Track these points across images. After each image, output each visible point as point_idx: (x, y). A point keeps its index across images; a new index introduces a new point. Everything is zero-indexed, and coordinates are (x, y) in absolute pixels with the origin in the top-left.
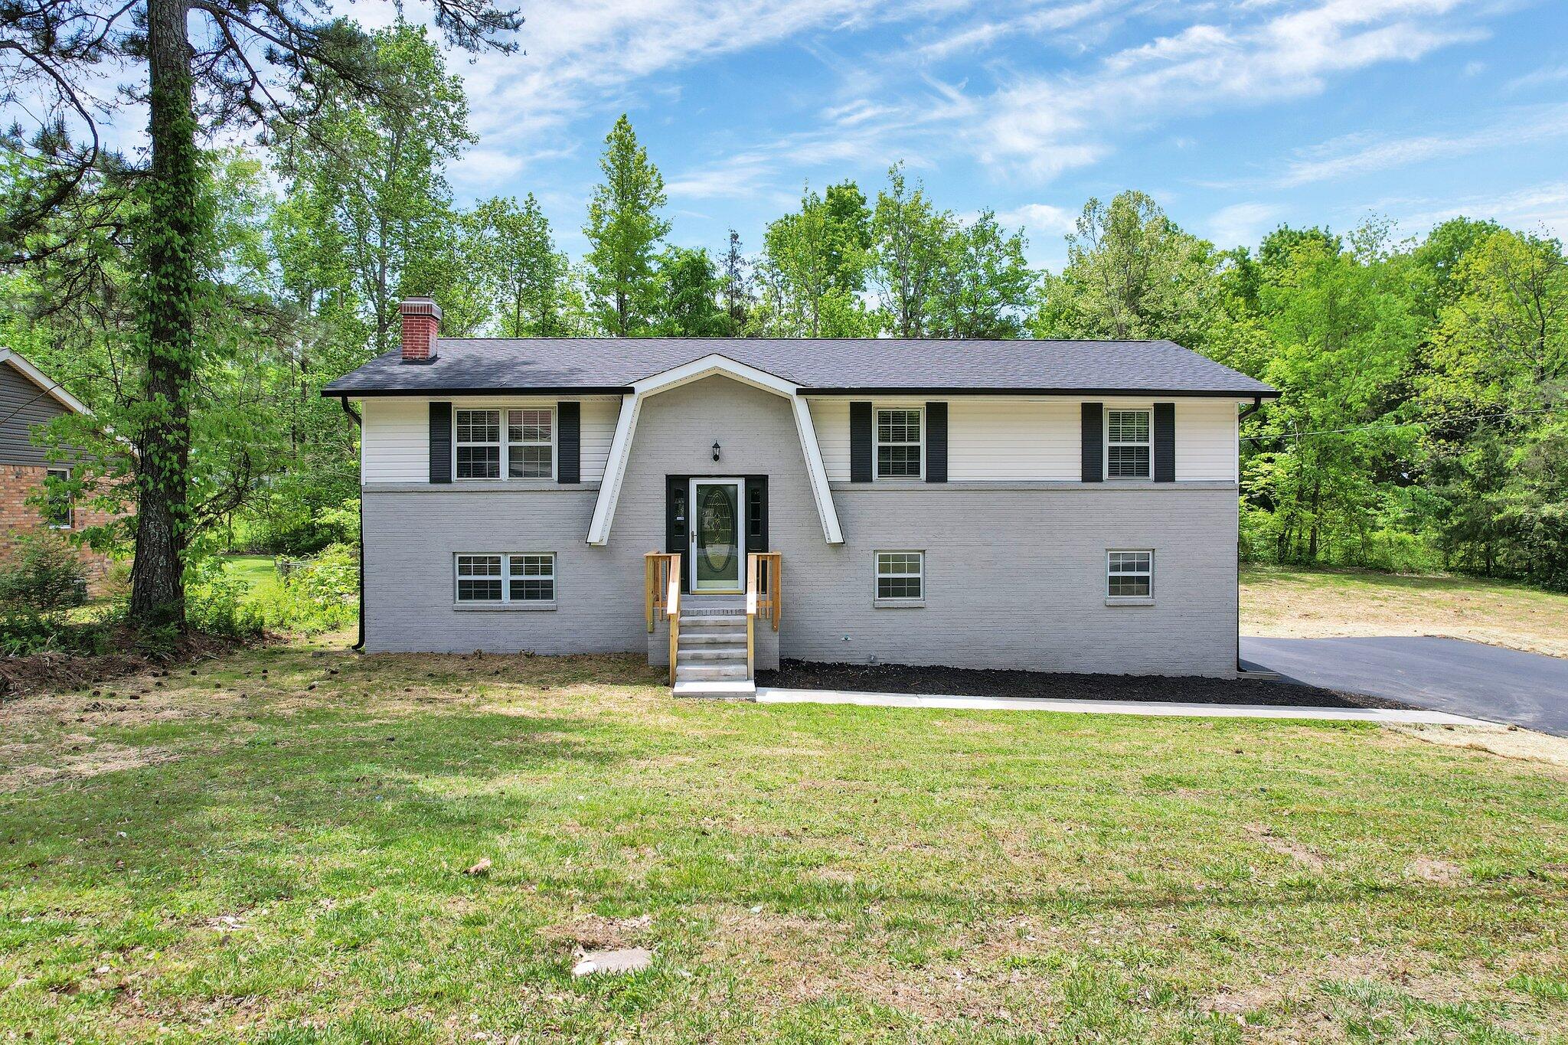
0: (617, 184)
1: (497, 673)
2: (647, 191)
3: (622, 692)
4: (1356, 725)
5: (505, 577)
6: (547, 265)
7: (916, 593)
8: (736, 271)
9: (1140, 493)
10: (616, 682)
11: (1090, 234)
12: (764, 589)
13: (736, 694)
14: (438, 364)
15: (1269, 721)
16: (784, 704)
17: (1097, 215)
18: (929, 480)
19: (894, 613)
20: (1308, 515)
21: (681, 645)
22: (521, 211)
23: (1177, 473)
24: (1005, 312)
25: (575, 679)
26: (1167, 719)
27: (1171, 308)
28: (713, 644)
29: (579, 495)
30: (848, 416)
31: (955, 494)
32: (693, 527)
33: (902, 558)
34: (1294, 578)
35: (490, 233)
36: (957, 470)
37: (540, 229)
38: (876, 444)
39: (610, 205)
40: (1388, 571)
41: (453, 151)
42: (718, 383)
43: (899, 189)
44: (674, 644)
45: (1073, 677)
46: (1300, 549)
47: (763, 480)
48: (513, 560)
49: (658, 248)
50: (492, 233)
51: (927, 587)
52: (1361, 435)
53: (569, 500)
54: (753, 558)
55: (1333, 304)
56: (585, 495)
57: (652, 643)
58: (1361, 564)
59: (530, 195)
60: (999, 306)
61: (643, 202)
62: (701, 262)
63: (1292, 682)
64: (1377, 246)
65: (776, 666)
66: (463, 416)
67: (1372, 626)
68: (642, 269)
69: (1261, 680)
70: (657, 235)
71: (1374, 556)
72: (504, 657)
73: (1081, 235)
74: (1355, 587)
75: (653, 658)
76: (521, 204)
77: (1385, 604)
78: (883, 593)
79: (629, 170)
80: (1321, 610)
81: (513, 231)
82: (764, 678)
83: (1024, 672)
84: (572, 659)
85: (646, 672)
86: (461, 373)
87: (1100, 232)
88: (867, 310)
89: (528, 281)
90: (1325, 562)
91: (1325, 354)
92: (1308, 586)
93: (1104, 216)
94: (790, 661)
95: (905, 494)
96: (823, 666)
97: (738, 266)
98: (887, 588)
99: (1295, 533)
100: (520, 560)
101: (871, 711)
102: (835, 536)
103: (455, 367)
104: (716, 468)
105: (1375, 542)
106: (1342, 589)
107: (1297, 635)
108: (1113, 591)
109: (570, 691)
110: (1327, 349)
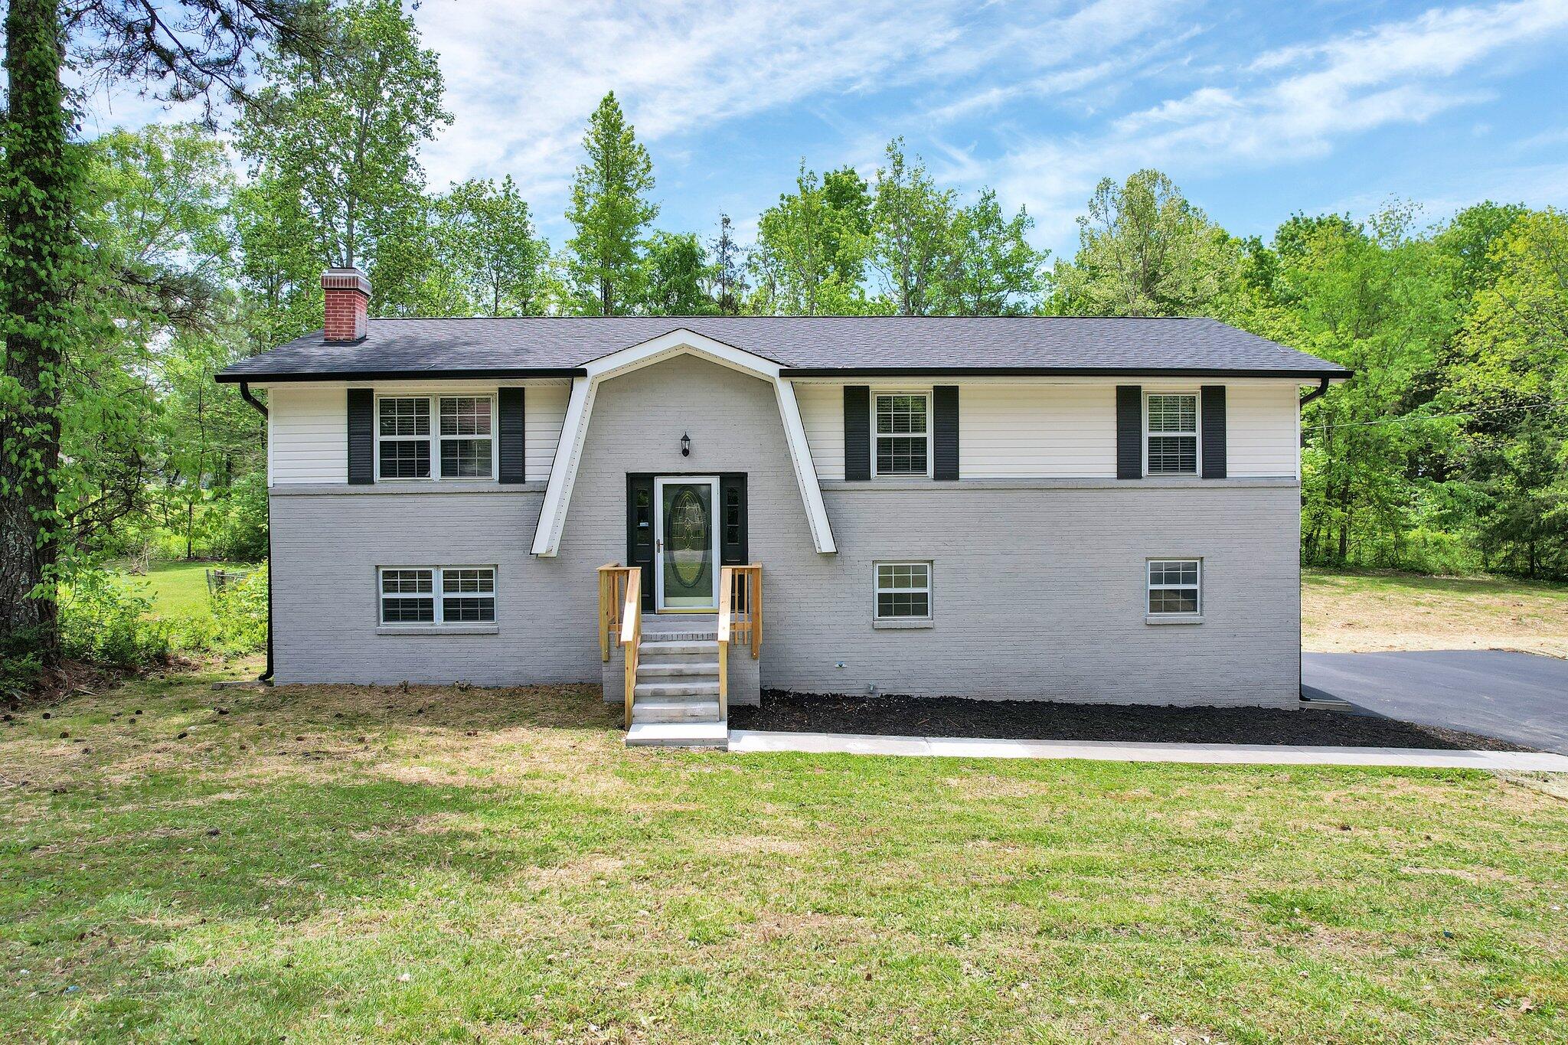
0: (602, 165)
1: (420, 711)
2: (634, 172)
3: (562, 739)
4: (1465, 775)
5: (438, 595)
6: (526, 251)
7: (923, 611)
8: (728, 257)
9: (1186, 492)
10: (559, 724)
11: (1103, 216)
12: (741, 607)
13: (703, 742)
14: (365, 345)
15: (1356, 769)
16: (762, 755)
17: (1110, 196)
18: (938, 477)
19: (896, 634)
20: (1337, 513)
21: (640, 679)
22: (499, 194)
23: (1229, 468)
24: (1012, 299)
25: (512, 720)
26: (1230, 768)
27: (1189, 294)
28: (678, 676)
29: (523, 498)
30: (841, 402)
31: (968, 494)
32: (659, 534)
33: (906, 569)
34: (1325, 582)
35: (466, 218)
36: (969, 465)
37: (519, 214)
38: (874, 435)
39: (594, 188)
40: (1424, 573)
41: (427, 133)
42: (687, 364)
43: (897, 168)
44: (630, 677)
45: (1109, 710)
46: (1329, 550)
47: (741, 478)
48: (446, 574)
49: (645, 233)
50: (468, 217)
51: (935, 604)
52: (1393, 428)
53: (510, 503)
54: (727, 571)
55: (1364, 287)
56: (531, 496)
57: (607, 674)
58: (1394, 566)
59: (508, 177)
60: (1005, 292)
61: (629, 184)
62: (691, 247)
63: (1365, 714)
64: (1401, 231)
65: (755, 700)
66: (387, 405)
67: (1425, 636)
68: (627, 254)
69: (1327, 711)
70: (645, 219)
71: (1408, 556)
72: (435, 689)
73: (1093, 217)
74: (1394, 591)
75: (608, 693)
76: (498, 186)
77: (1433, 611)
78: (884, 611)
79: (615, 149)
80: (1363, 617)
81: (490, 216)
82: (740, 717)
83: (1051, 703)
84: (515, 693)
85: (600, 710)
86: (386, 355)
87: (1113, 214)
88: (867, 298)
89: (507, 269)
90: (1356, 564)
91: (1357, 341)
92: (1342, 590)
93: (1118, 197)
94: (773, 691)
95: (911, 494)
96: (813, 698)
97: (730, 252)
98: (889, 605)
99: (1323, 533)
100: (454, 574)
101: (869, 763)
102: (827, 545)
103: (383, 351)
104: (685, 465)
105: (1409, 542)
106: (1380, 594)
107: (1345, 648)
108: (1155, 607)
109: (500, 739)
110: (1358, 336)
